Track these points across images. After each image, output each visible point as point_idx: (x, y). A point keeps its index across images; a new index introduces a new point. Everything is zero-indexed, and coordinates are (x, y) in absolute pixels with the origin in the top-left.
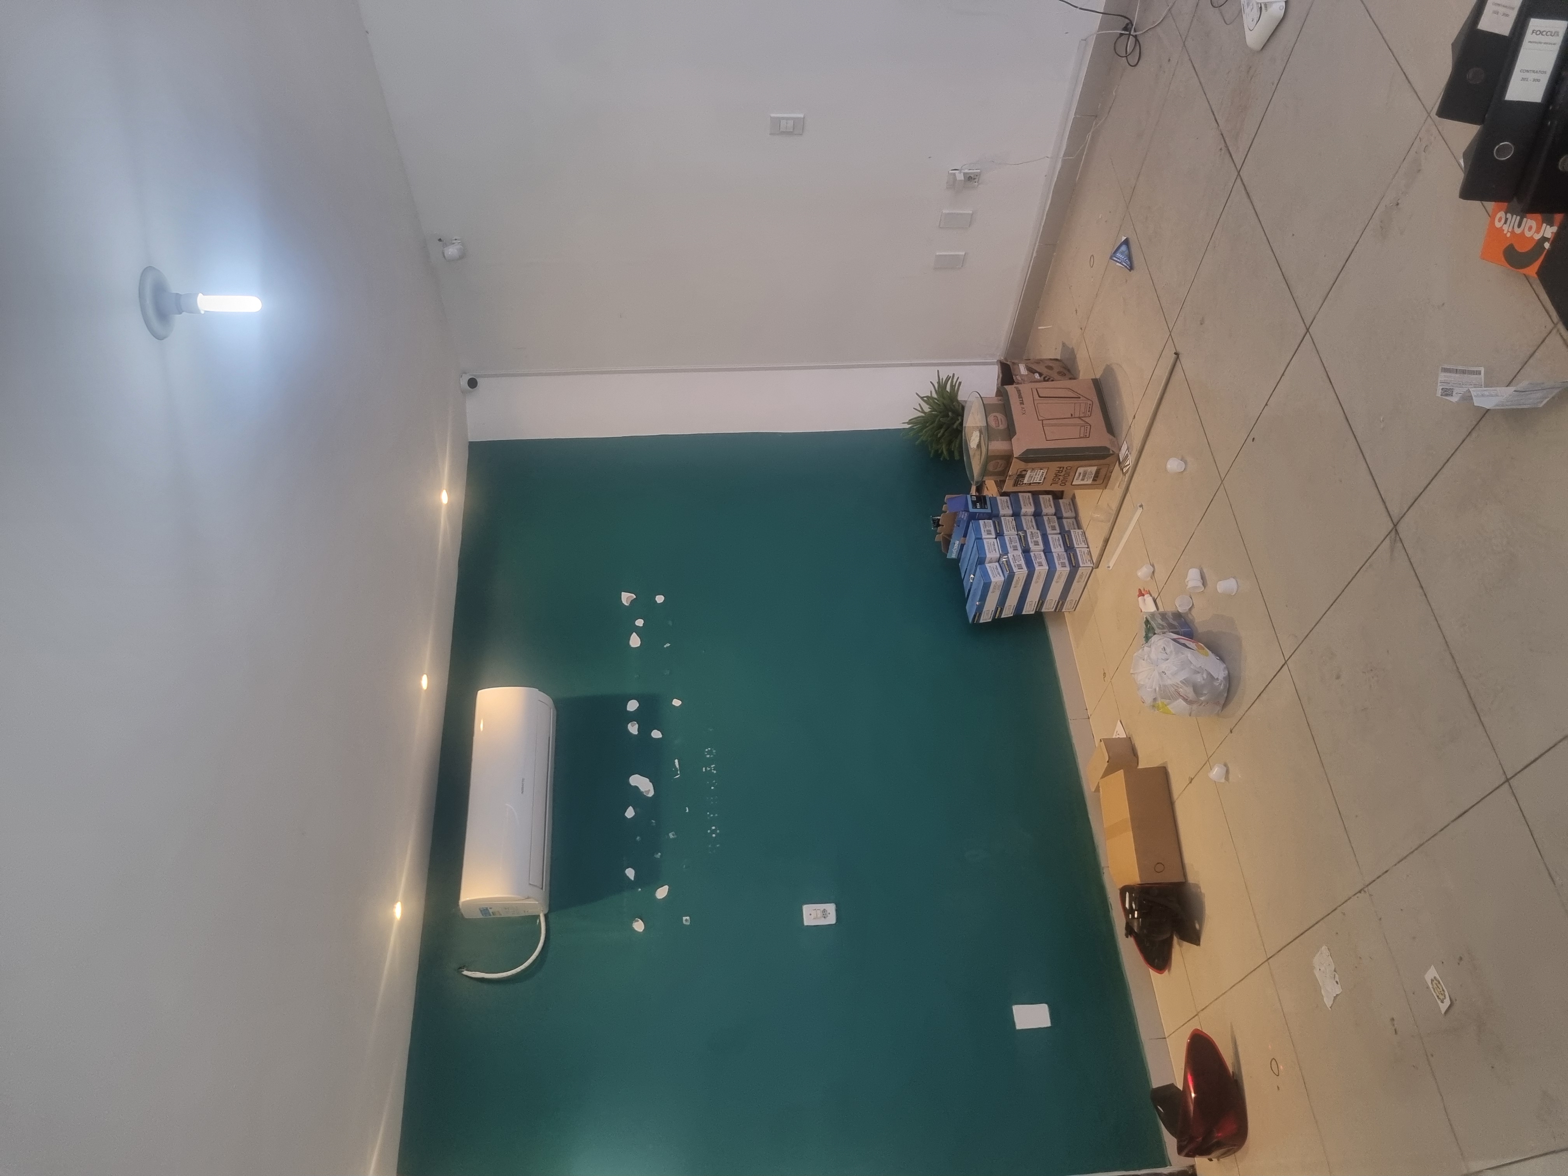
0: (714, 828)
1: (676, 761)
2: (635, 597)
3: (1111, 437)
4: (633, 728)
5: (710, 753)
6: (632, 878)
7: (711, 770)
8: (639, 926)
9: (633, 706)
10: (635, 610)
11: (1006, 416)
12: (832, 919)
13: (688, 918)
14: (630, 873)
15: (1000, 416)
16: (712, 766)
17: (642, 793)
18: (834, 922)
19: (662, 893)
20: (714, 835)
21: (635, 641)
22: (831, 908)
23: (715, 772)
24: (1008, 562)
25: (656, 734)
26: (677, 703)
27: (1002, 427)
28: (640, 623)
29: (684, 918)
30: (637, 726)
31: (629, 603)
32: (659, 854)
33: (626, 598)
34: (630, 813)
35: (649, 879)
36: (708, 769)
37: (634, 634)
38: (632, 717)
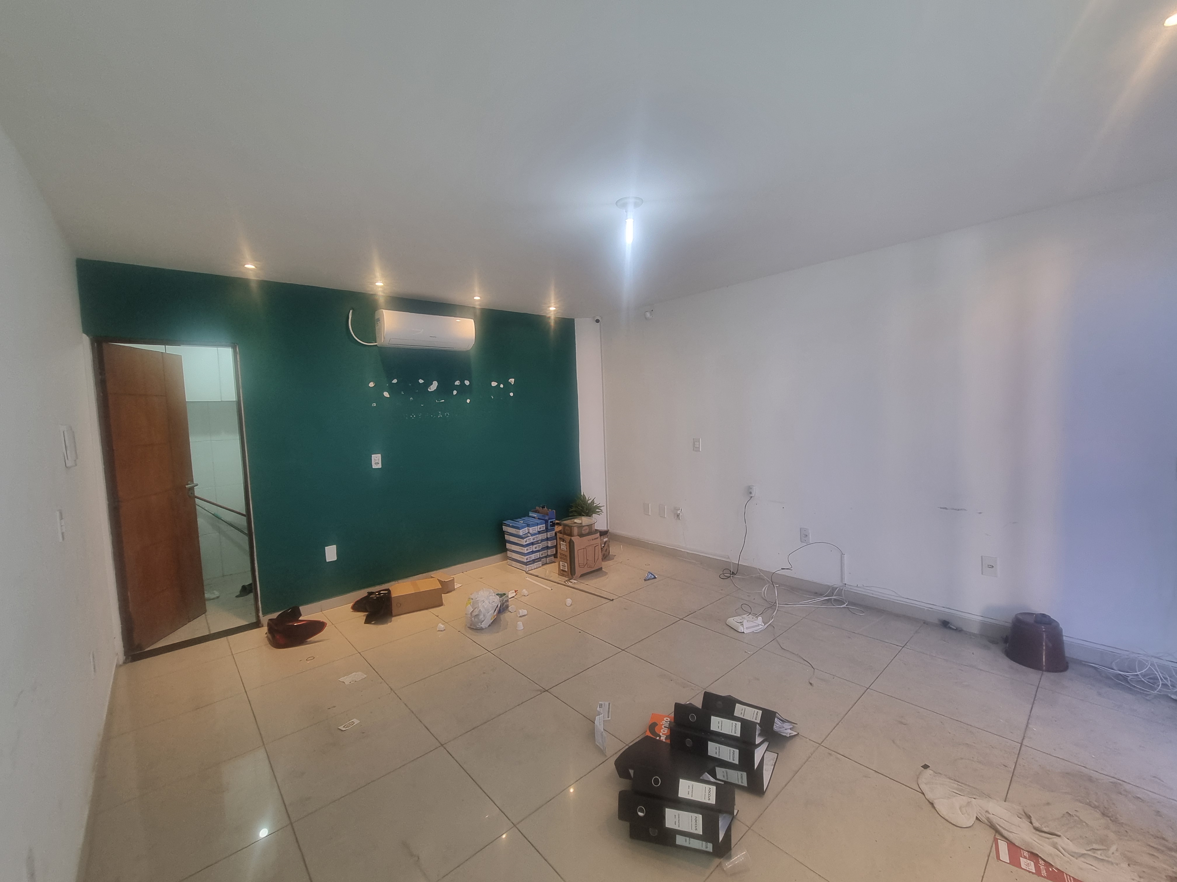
0: (415, 416)
1: (443, 401)
2: (513, 384)
4: (457, 383)
5: (447, 415)
6: (393, 382)
8: (371, 385)
9: (467, 383)
10: (507, 384)
13: (375, 405)
14: (395, 381)
16: (441, 416)
17: (430, 386)
18: (373, 467)
19: (386, 394)
20: (411, 416)
21: (494, 384)
22: (379, 466)
23: (439, 417)
24: (528, 536)
25: (455, 392)
26: (468, 401)
27: (583, 532)
28: (502, 386)
29: (375, 403)
30: (458, 384)
31: (511, 382)
32: (403, 393)
33: (512, 381)
34: (421, 381)
35: (392, 389)
36: (440, 414)
37: (495, 384)
38: (462, 383)
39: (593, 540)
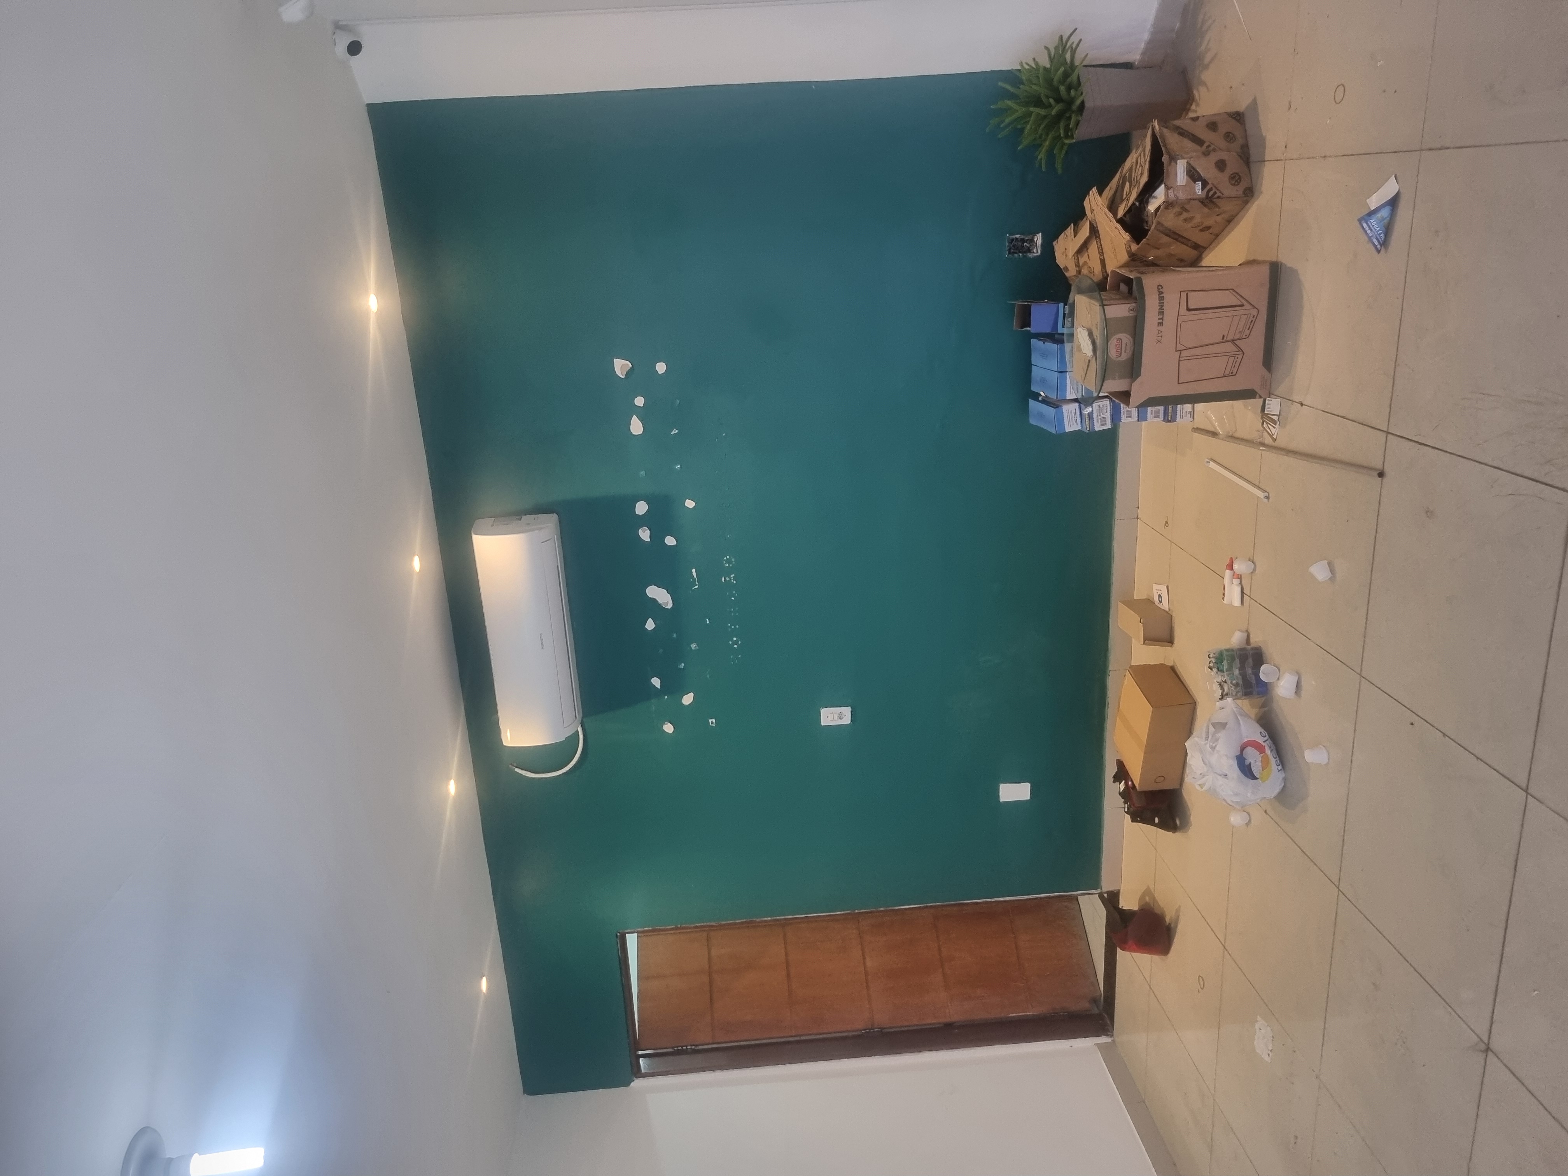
0: (735, 639)
1: (694, 570)
2: (631, 366)
4: (645, 535)
5: (728, 561)
6: (658, 687)
7: (731, 580)
8: (669, 728)
9: (641, 508)
10: (631, 383)
11: (1134, 339)
12: (847, 720)
13: (714, 720)
14: (656, 682)
16: (732, 576)
17: (660, 605)
18: (849, 722)
19: (688, 699)
20: (736, 646)
21: (636, 427)
22: (847, 711)
23: (734, 582)
24: (1090, 415)
25: (670, 541)
26: (690, 504)
28: (639, 401)
29: (710, 721)
30: (648, 532)
31: (625, 373)
32: (683, 664)
33: (621, 366)
34: (650, 625)
35: (674, 687)
36: (727, 579)
37: (635, 417)
38: (642, 521)
39: (1160, 324)
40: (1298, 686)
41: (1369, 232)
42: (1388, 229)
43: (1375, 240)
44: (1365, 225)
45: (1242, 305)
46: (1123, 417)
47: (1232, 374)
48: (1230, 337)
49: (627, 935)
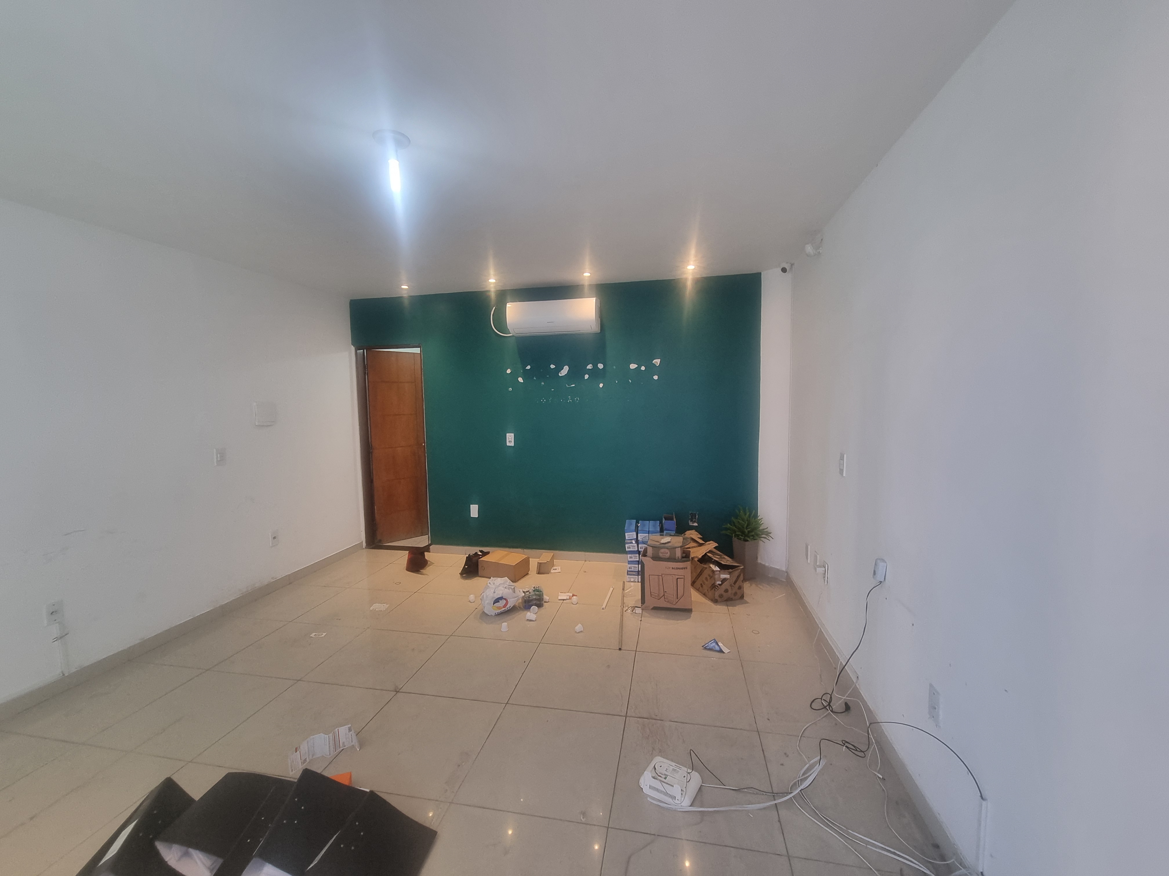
0: (545, 400)
1: (574, 385)
2: (657, 366)
3: (651, 607)
5: (577, 399)
6: (527, 368)
7: (569, 400)
8: (509, 371)
9: (601, 366)
10: (651, 367)
11: (668, 559)
12: (508, 444)
13: (511, 390)
14: (529, 367)
15: (668, 555)
16: (571, 401)
17: (561, 371)
18: (507, 445)
19: (520, 380)
20: (542, 400)
21: (633, 366)
22: (512, 444)
23: (568, 401)
24: (632, 543)
25: (587, 377)
26: (601, 385)
27: (661, 555)
28: (643, 368)
29: (511, 388)
30: (591, 368)
31: (654, 363)
32: (535, 379)
33: (657, 362)
34: (553, 366)
35: (526, 375)
36: (570, 399)
37: (637, 366)
38: (595, 366)
40: (531, 620)
41: (710, 643)
42: (711, 650)
43: (707, 645)
44: (713, 641)
45: (677, 599)
46: (630, 555)
47: (651, 595)
48: (665, 594)
49: (420, 348)
